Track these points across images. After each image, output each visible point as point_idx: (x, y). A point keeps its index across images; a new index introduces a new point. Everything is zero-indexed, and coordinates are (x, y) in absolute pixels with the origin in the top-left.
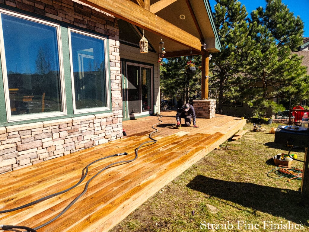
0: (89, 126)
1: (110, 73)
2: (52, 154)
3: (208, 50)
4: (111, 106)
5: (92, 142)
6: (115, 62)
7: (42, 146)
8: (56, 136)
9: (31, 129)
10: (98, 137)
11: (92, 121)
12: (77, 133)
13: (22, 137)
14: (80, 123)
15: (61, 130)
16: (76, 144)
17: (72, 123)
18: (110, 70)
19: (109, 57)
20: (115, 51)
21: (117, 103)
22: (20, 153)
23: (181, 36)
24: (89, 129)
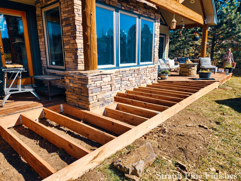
0: (144, 72)
1: (154, 41)
2: (131, 85)
3: (208, 24)
4: (154, 62)
5: (145, 81)
6: (157, 35)
7: (129, 80)
8: (133, 75)
9: (126, 71)
10: (147, 78)
11: (146, 69)
12: (140, 75)
13: (123, 74)
14: (141, 70)
15: (135, 72)
16: (140, 81)
17: (139, 69)
18: (154, 40)
19: (155, 32)
20: (157, 29)
21: (156, 60)
22: (122, 82)
23: (193, 16)
24: (144, 74)
